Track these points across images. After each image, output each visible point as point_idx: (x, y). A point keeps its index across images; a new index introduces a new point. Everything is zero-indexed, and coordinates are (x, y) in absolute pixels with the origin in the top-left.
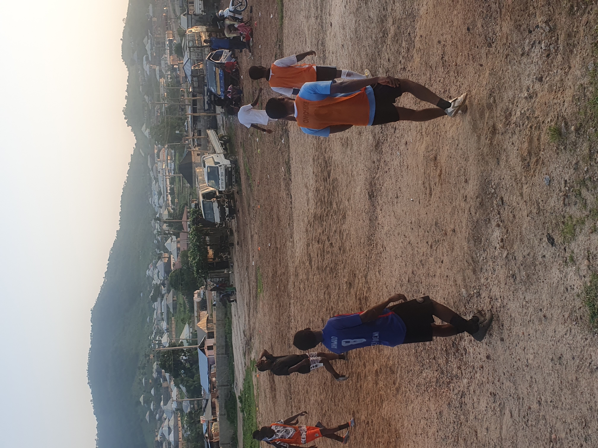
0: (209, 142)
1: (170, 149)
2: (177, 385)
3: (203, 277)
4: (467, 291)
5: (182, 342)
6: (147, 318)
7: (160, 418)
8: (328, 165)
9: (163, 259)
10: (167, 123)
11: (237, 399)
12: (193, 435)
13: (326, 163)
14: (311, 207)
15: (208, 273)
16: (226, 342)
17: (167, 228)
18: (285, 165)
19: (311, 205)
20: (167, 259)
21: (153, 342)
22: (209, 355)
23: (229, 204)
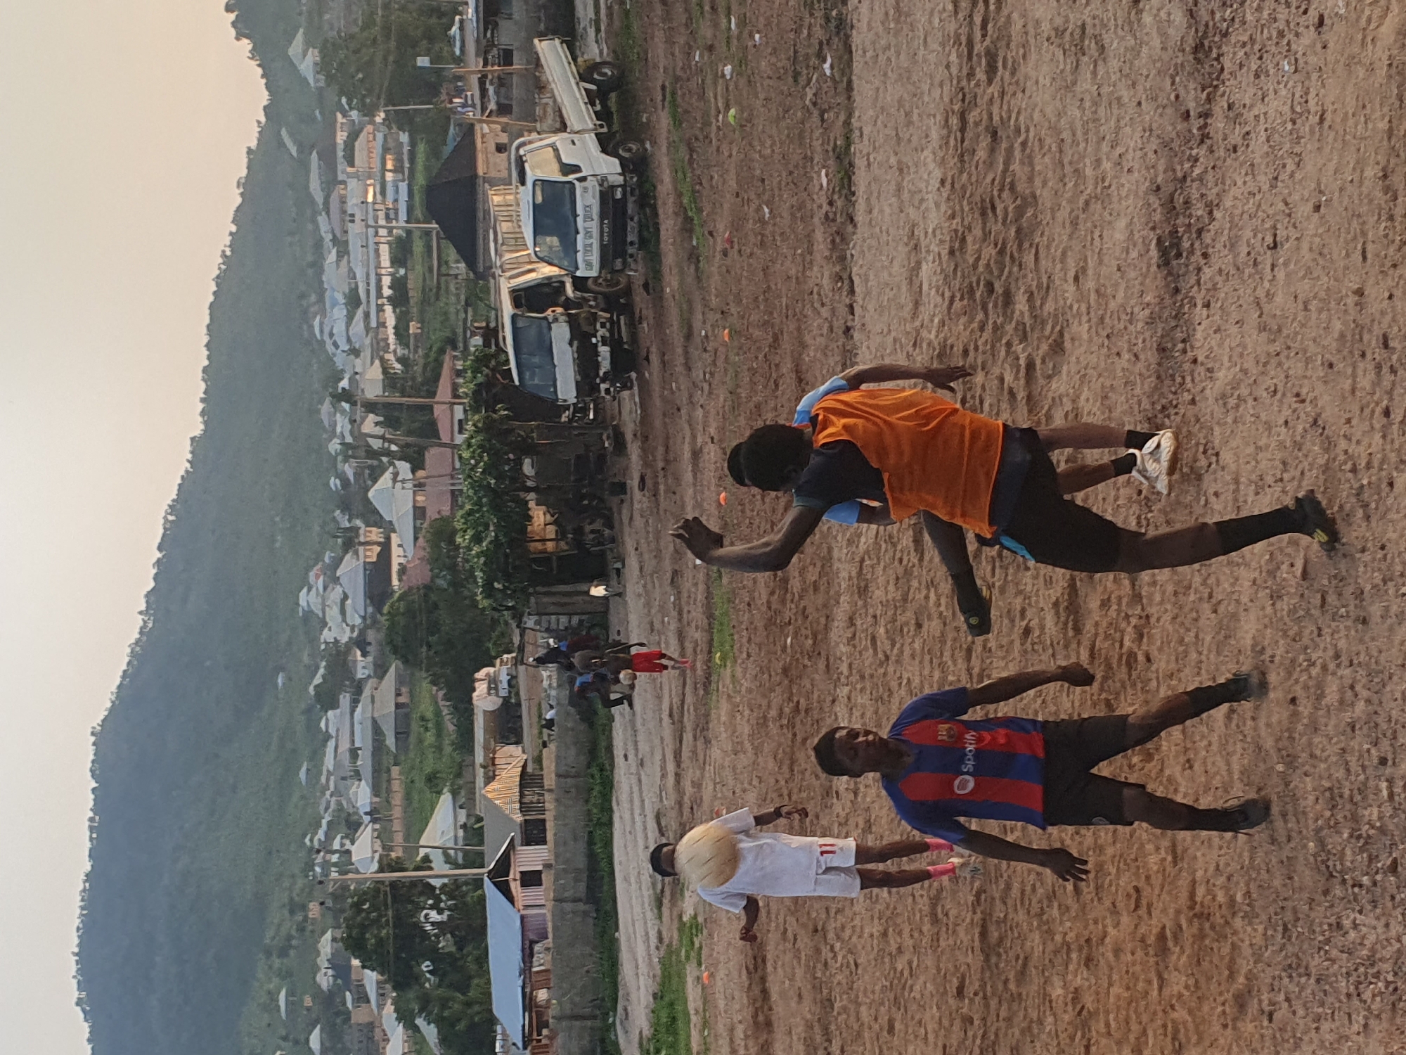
0: (541, 86)
1: (395, 130)
2: (405, 1017)
3: (508, 608)
5: (427, 859)
6: (299, 768)
9: (361, 549)
10: (387, 29)
15: (528, 597)
16: (592, 856)
17: (379, 431)
18: (831, 162)
19: (925, 312)
20: (377, 549)
21: (319, 858)
22: (526, 907)
23: (611, 331)
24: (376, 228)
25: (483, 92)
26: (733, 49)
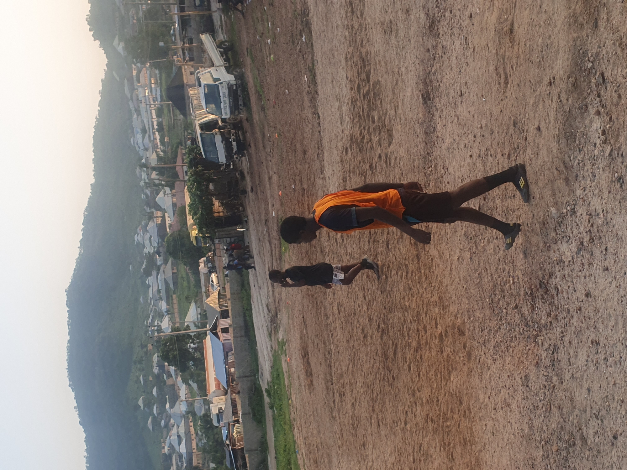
0: (203, 51)
1: (153, 69)
2: (185, 381)
3: (208, 237)
4: (558, 210)
5: (188, 326)
6: (140, 298)
7: (167, 425)
8: (367, 63)
9: (155, 219)
10: (147, 32)
11: (264, 392)
12: (210, 443)
13: (363, 60)
14: (345, 126)
15: (215, 232)
16: (245, 321)
17: (157, 177)
18: (308, 73)
19: (345, 124)
20: (160, 219)
21: (150, 329)
22: (224, 340)
23: (236, 137)
24: (150, 105)
25: (184, 54)
26: (271, 34)
